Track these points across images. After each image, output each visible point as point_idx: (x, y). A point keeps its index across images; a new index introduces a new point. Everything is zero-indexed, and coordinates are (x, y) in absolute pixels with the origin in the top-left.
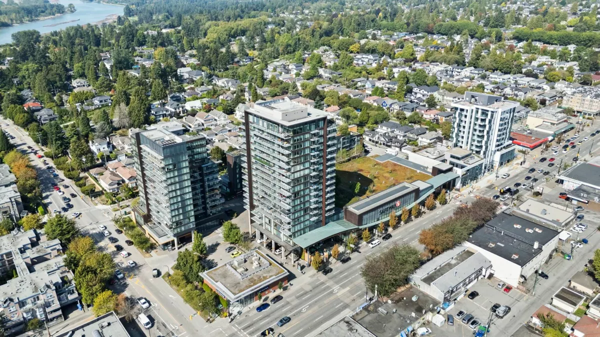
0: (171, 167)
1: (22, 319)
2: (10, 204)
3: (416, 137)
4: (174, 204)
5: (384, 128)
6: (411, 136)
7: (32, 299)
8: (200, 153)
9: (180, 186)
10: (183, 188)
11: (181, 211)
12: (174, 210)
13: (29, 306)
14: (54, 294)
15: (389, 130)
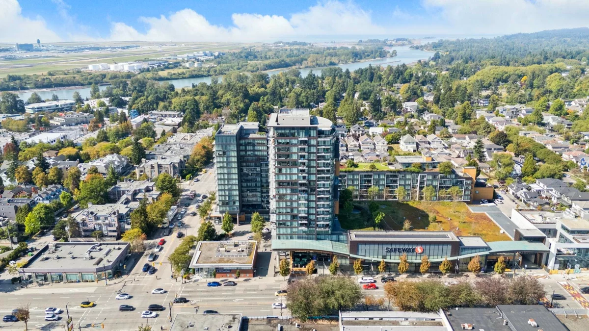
0: (221, 153)
1: (93, 228)
2: (169, 166)
3: (570, 202)
4: (221, 185)
5: (541, 185)
6: (566, 199)
7: (104, 217)
8: (261, 151)
9: (228, 171)
10: (230, 174)
11: (227, 193)
12: (221, 190)
13: (100, 222)
14: (116, 219)
15: (545, 188)
